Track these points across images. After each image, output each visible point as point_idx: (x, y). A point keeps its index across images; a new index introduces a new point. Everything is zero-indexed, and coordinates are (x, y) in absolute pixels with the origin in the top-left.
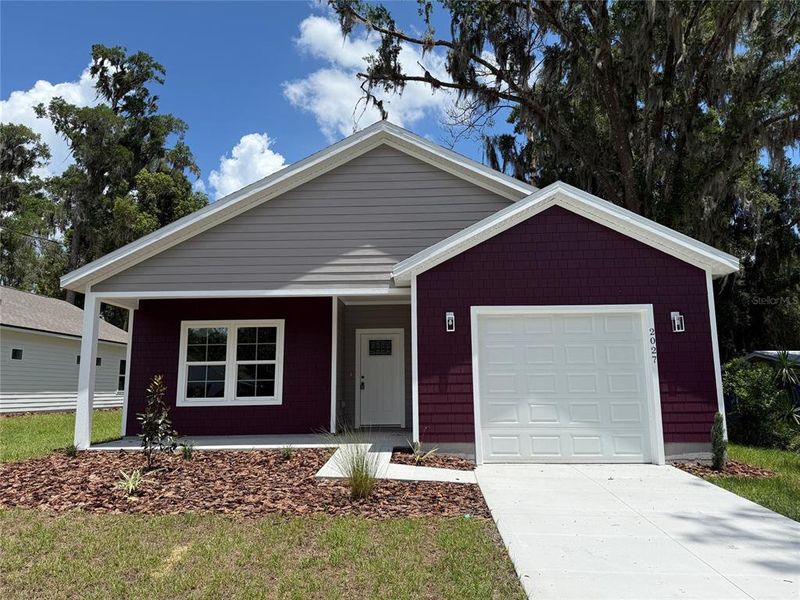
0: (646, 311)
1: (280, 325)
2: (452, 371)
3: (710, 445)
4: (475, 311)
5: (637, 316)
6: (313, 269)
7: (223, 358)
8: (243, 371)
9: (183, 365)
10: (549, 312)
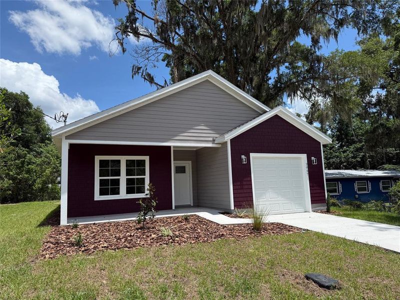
0: (304, 157)
1: (147, 159)
2: (245, 180)
3: (326, 204)
4: (252, 155)
5: (300, 158)
6: (180, 134)
7: (119, 175)
8: (129, 182)
9: (97, 179)
10: (272, 156)
